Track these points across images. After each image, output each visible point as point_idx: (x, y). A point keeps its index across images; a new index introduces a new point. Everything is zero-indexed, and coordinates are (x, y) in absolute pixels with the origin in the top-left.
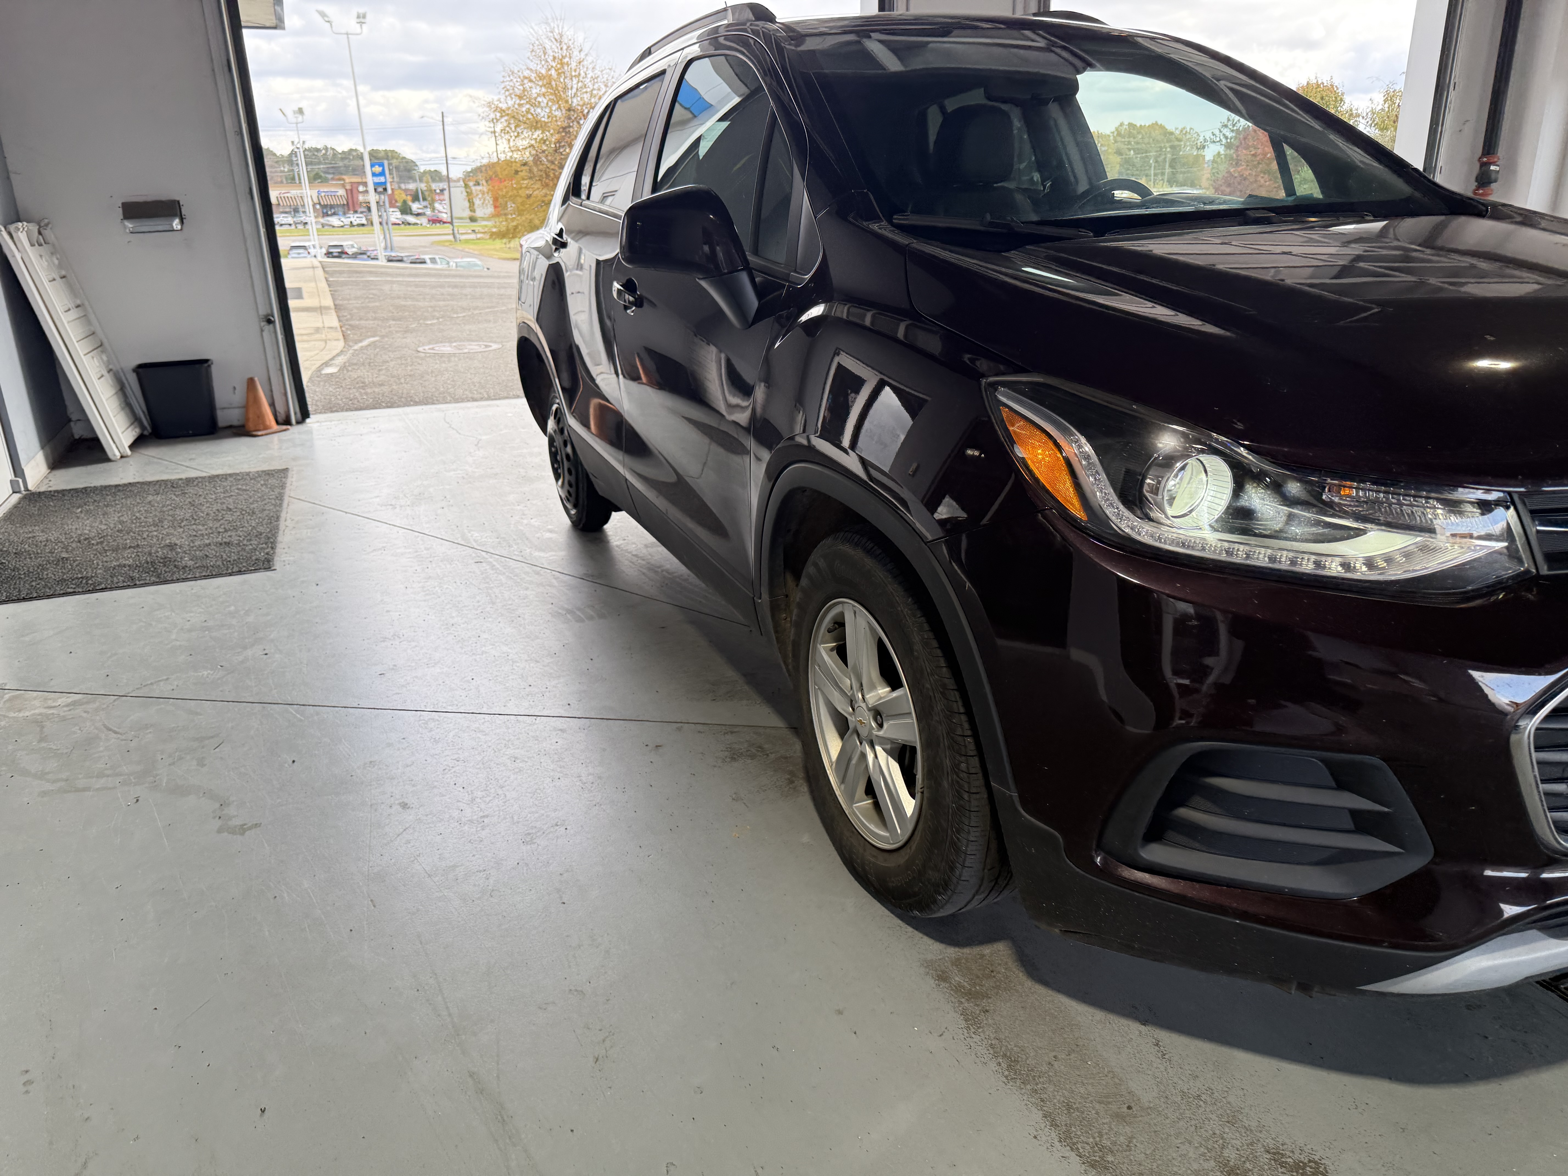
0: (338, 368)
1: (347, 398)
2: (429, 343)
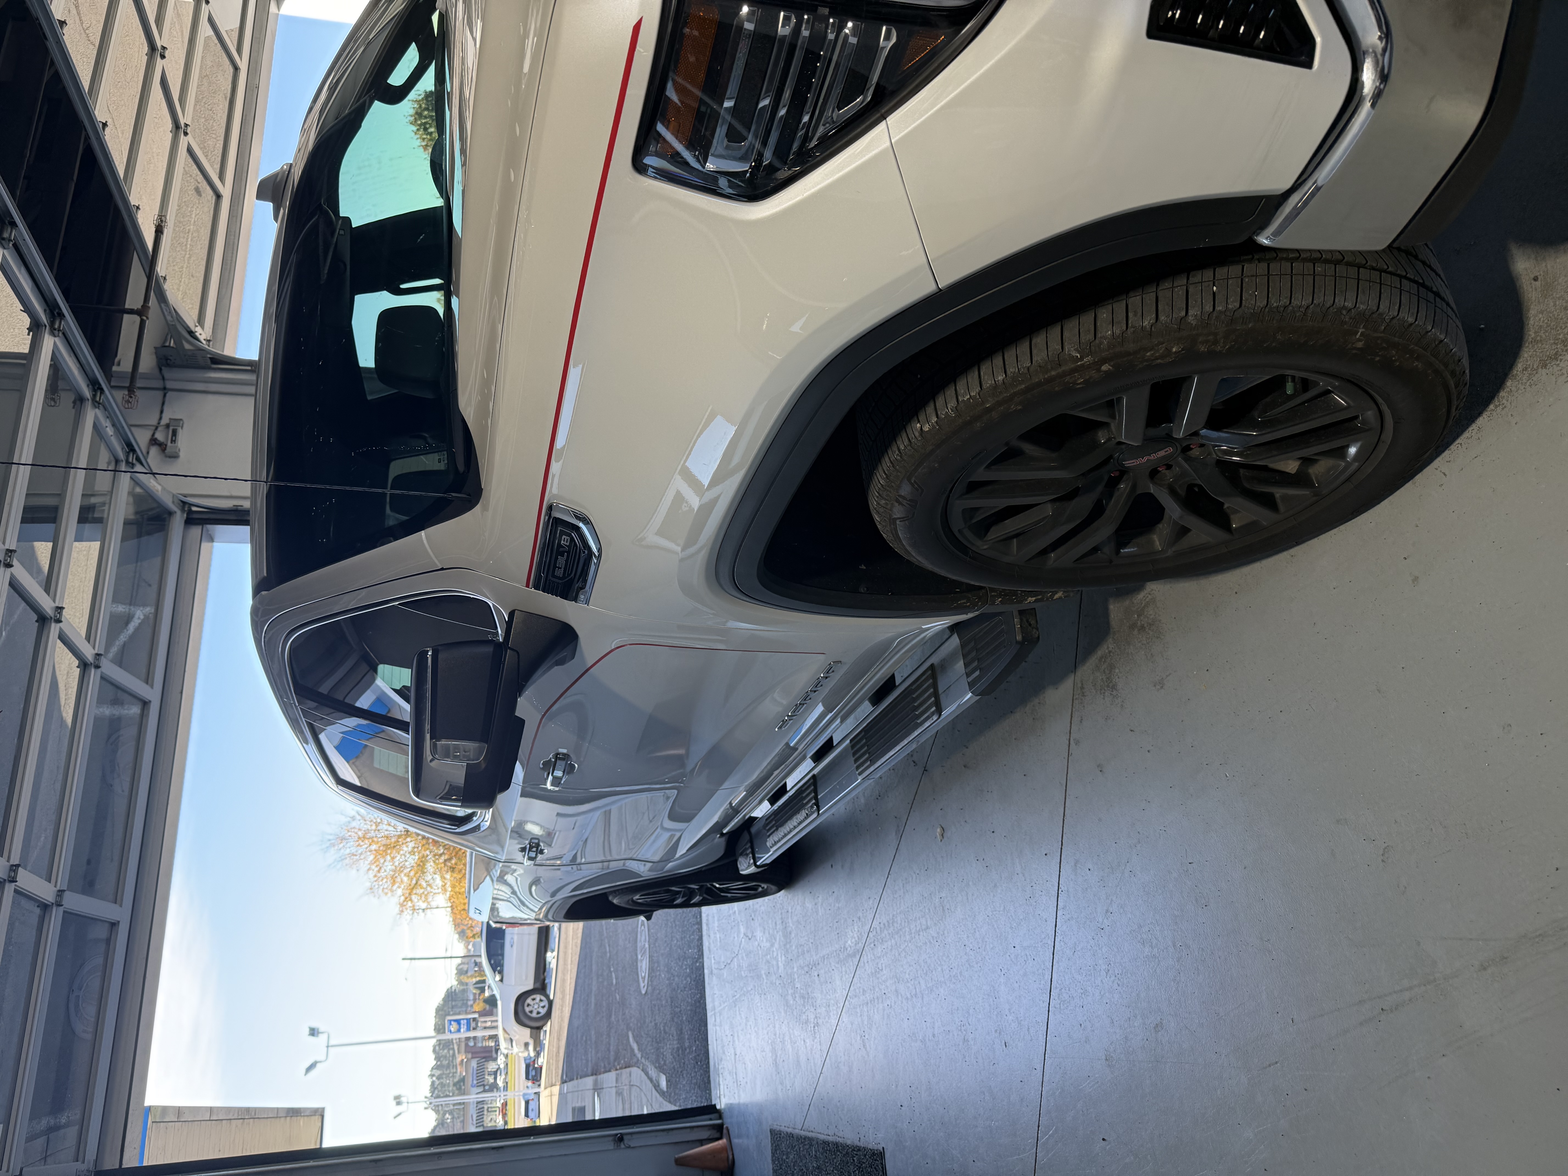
0: (661, 1074)
1: (694, 1067)
2: (638, 981)
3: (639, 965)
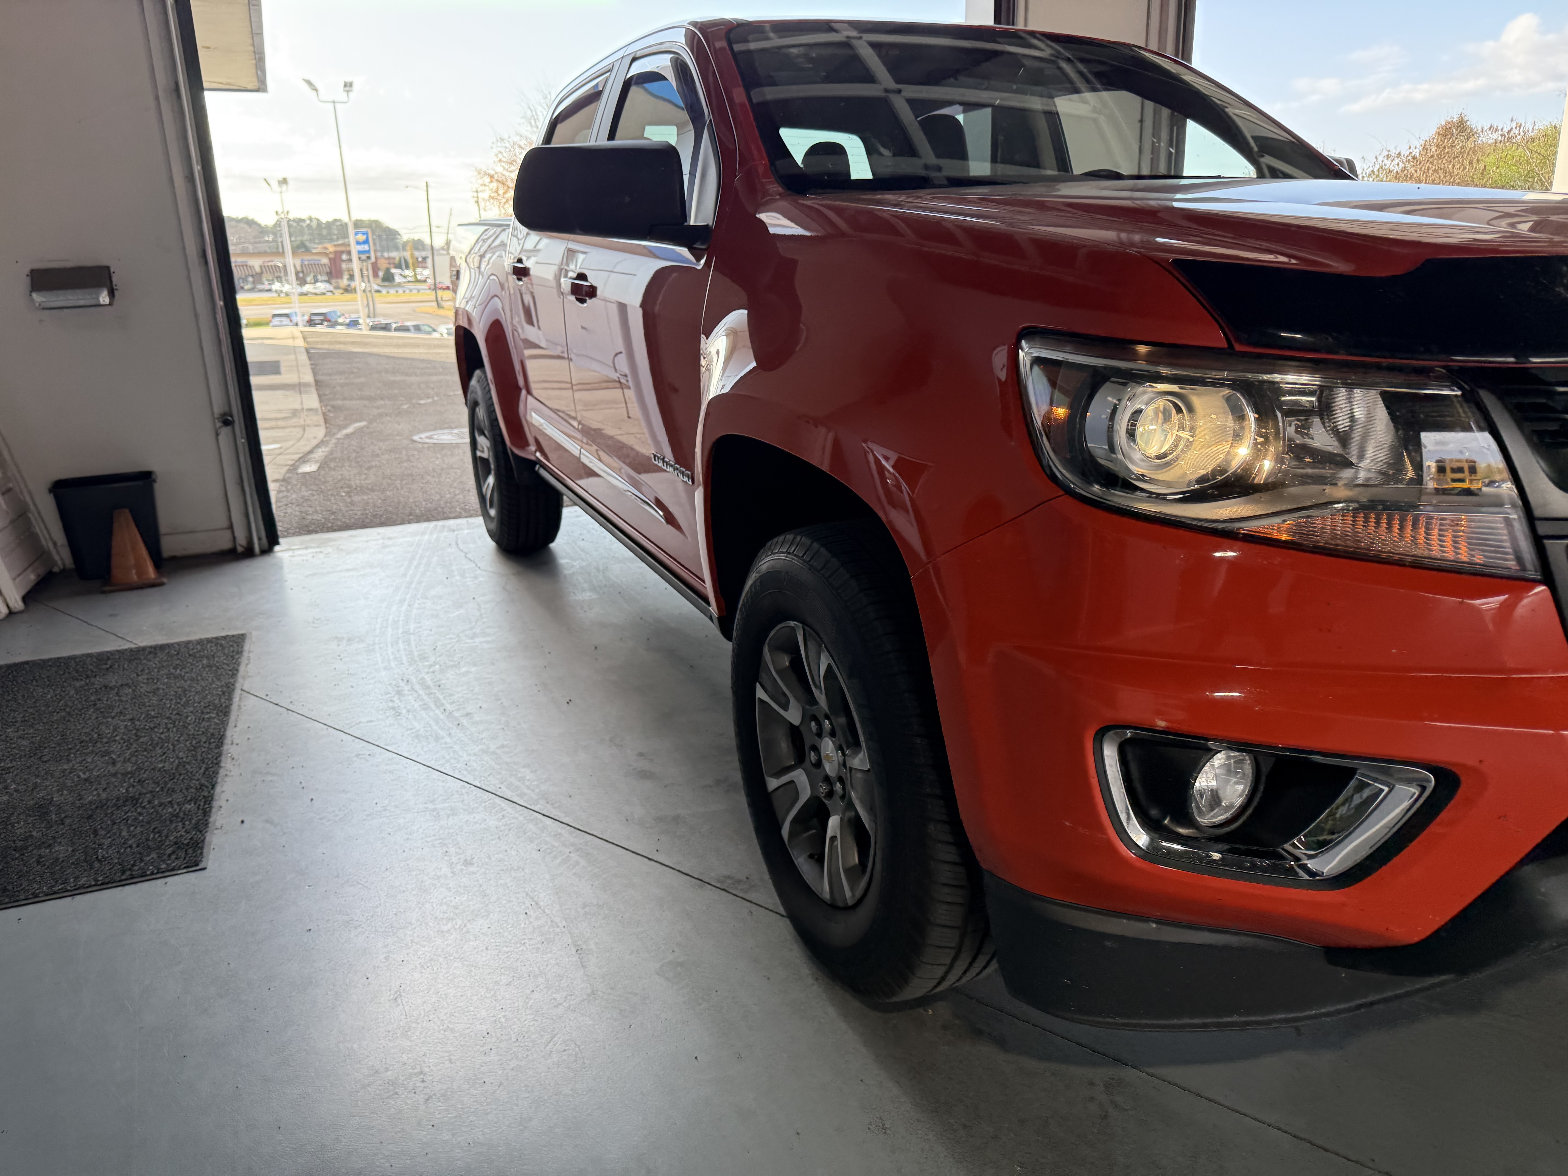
0: (318, 465)
1: (327, 511)
2: (426, 431)
3: (446, 431)
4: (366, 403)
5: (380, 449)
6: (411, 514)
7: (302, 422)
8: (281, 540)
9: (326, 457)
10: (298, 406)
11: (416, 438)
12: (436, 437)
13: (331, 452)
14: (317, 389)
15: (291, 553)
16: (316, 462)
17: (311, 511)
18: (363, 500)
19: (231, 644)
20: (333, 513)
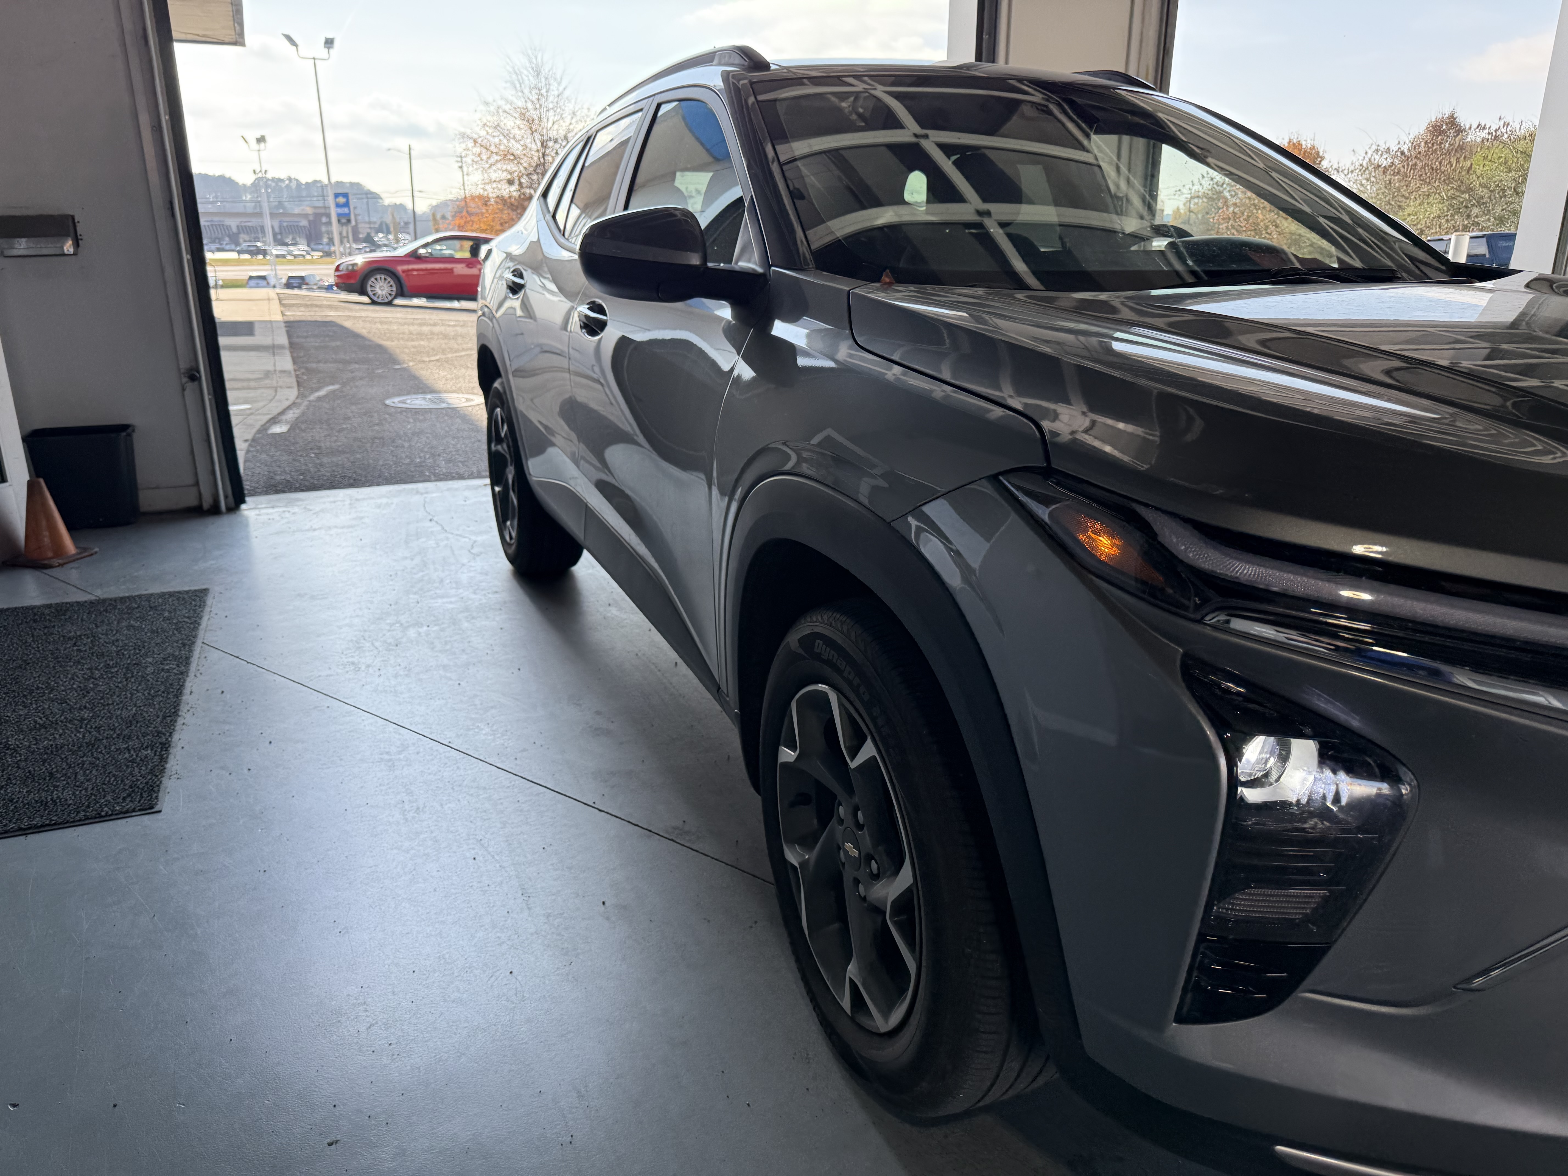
0: (289, 426)
1: (296, 472)
2: (399, 395)
3: (420, 396)
4: (341, 366)
5: (352, 412)
6: (380, 476)
7: (274, 383)
8: (247, 499)
9: (297, 418)
10: (271, 368)
11: (388, 402)
12: (409, 401)
13: (303, 414)
14: (291, 352)
15: (257, 512)
16: (287, 422)
17: (279, 471)
18: (332, 462)
19: (193, 598)
20: (302, 474)
